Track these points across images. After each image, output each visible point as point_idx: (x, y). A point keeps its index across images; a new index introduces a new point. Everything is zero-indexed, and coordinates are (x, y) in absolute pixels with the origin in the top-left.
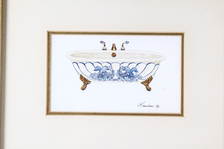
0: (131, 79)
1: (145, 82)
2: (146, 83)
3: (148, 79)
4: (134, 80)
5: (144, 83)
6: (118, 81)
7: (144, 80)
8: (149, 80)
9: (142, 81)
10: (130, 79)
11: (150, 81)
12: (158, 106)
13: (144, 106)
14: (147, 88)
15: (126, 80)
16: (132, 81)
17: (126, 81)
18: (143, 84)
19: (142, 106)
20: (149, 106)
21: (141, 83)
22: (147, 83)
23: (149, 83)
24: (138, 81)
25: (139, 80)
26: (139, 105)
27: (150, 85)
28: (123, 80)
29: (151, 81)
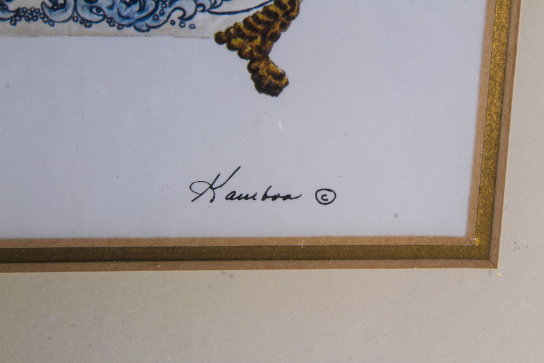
0: (142, 9)
1: (247, 32)
2: (251, 39)
3: (267, 11)
4: (162, 19)
5: (237, 41)
6: (51, 23)
7: (240, 19)
8: (275, 15)
9: (222, 24)
10: (136, 7)
11: (277, 26)
12: (330, 196)
13: (231, 197)
14: (253, 70)
15: (109, 13)
16: (149, 21)
17: (111, 22)
18: (231, 47)
19: (222, 193)
20: (265, 197)
21: (219, 38)
22: (258, 41)
23: (275, 37)
24: (192, 27)
25: (201, 17)
26: (200, 188)
27: (281, 54)
28: (87, 15)
29: (284, 26)
